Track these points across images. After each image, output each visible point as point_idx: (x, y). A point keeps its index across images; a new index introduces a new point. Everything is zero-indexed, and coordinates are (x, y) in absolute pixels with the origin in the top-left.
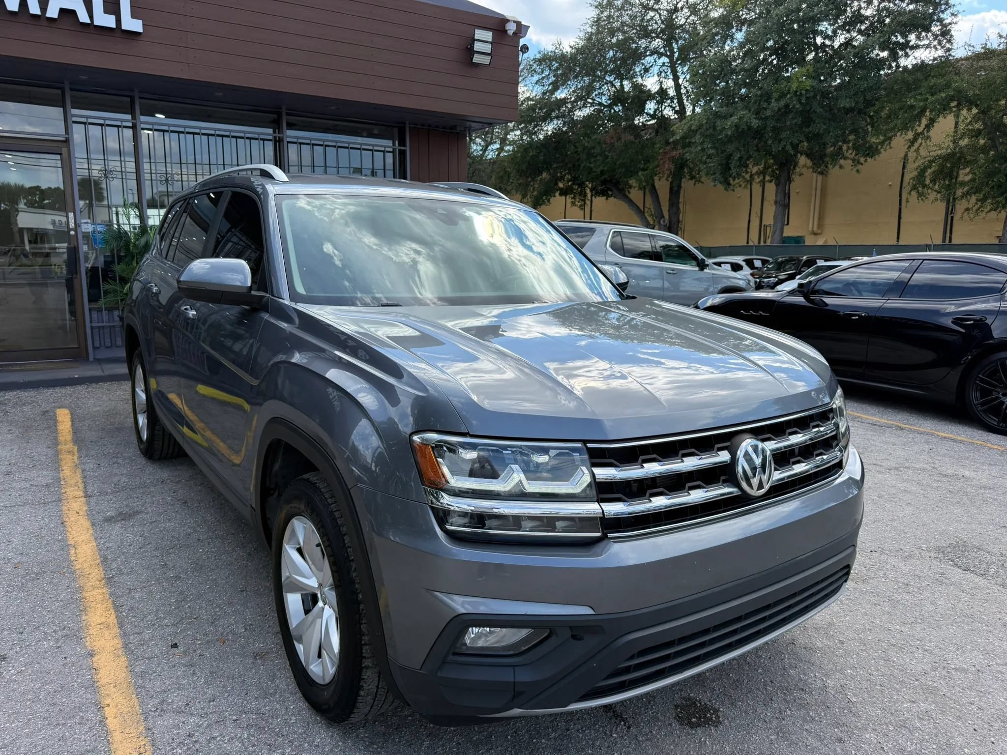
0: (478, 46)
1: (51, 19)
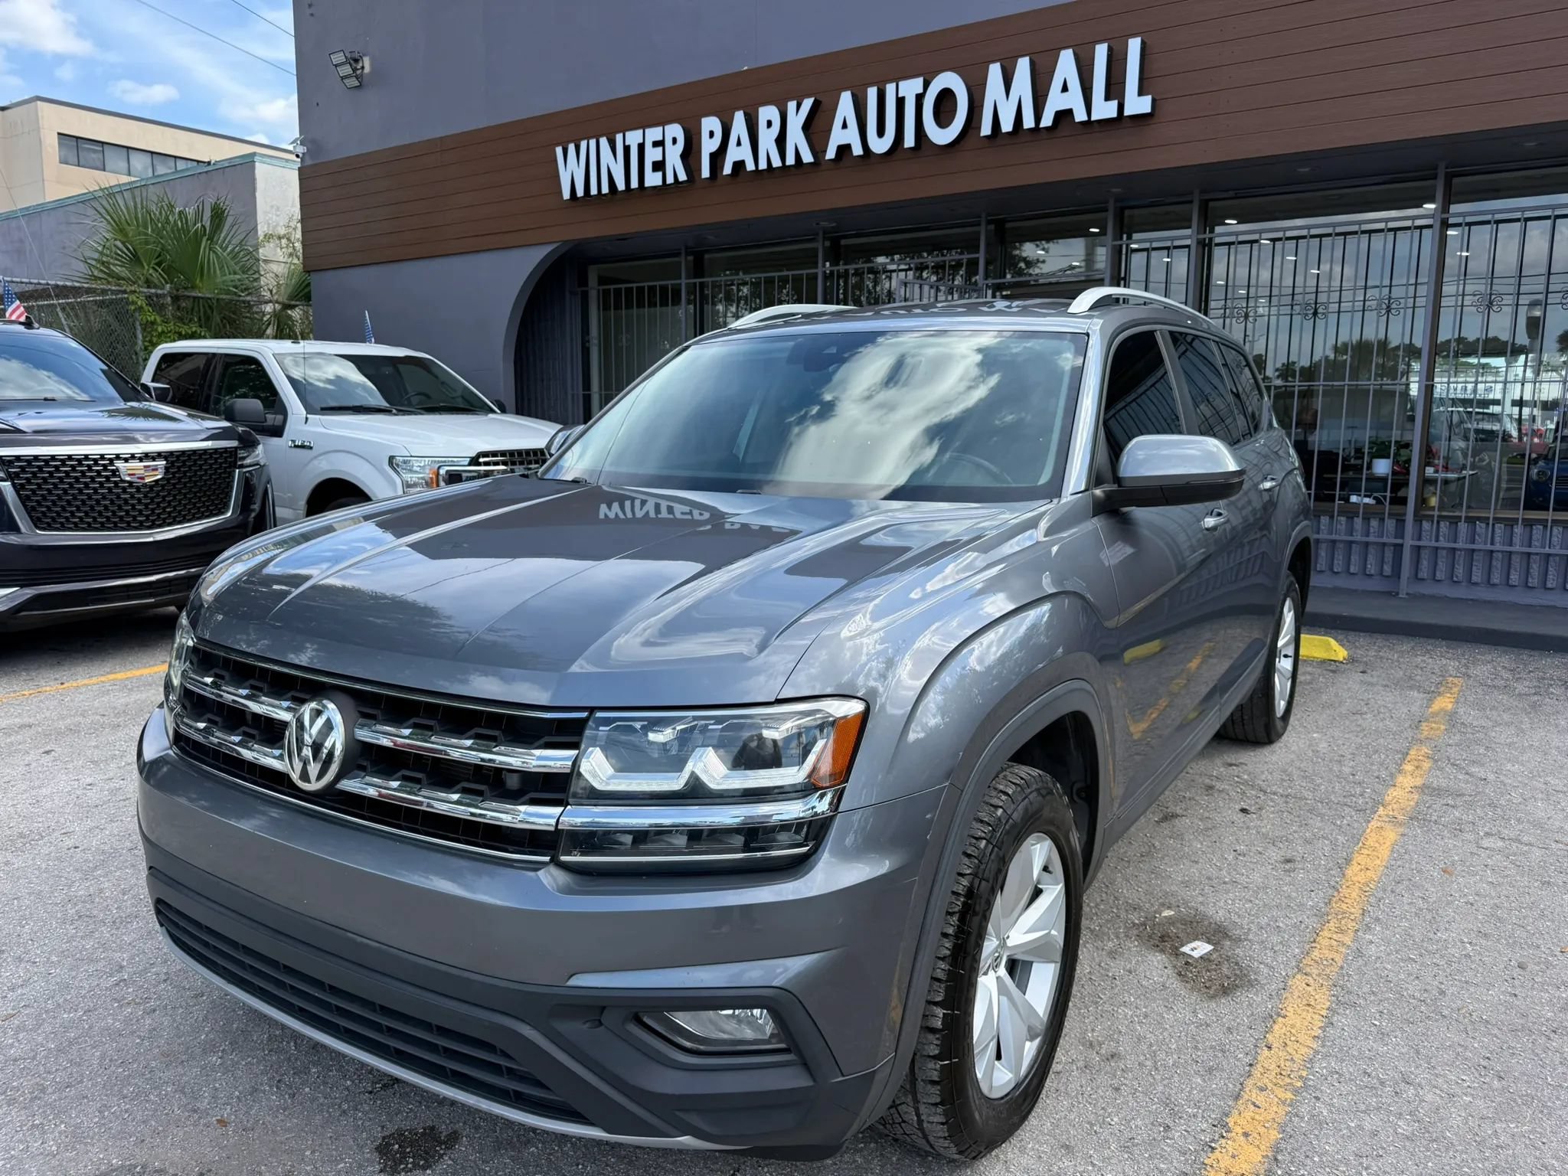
1: (1047, 128)
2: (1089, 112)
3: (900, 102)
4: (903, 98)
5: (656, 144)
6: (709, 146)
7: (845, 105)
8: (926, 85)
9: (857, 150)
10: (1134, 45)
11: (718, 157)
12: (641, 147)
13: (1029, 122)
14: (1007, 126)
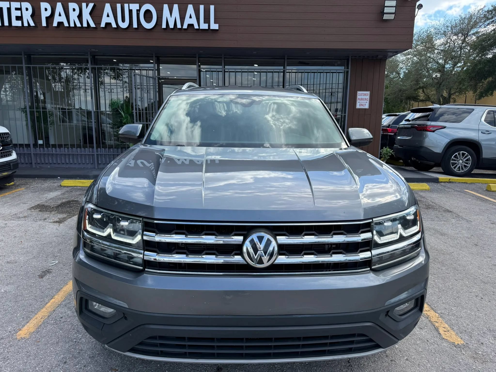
0: (386, 10)
1: (185, 29)
2: (199, 26)
3: (130, 11)
4: (132, 10)
5: (17, 9)
6: (45, 14)
7: (108, 8)
8: (140, 7)
9: (114, 25)
10: (212, 8)
11: (50, 19)
12: (9, 10)
13: (179, 26)
14: (171, 26)
